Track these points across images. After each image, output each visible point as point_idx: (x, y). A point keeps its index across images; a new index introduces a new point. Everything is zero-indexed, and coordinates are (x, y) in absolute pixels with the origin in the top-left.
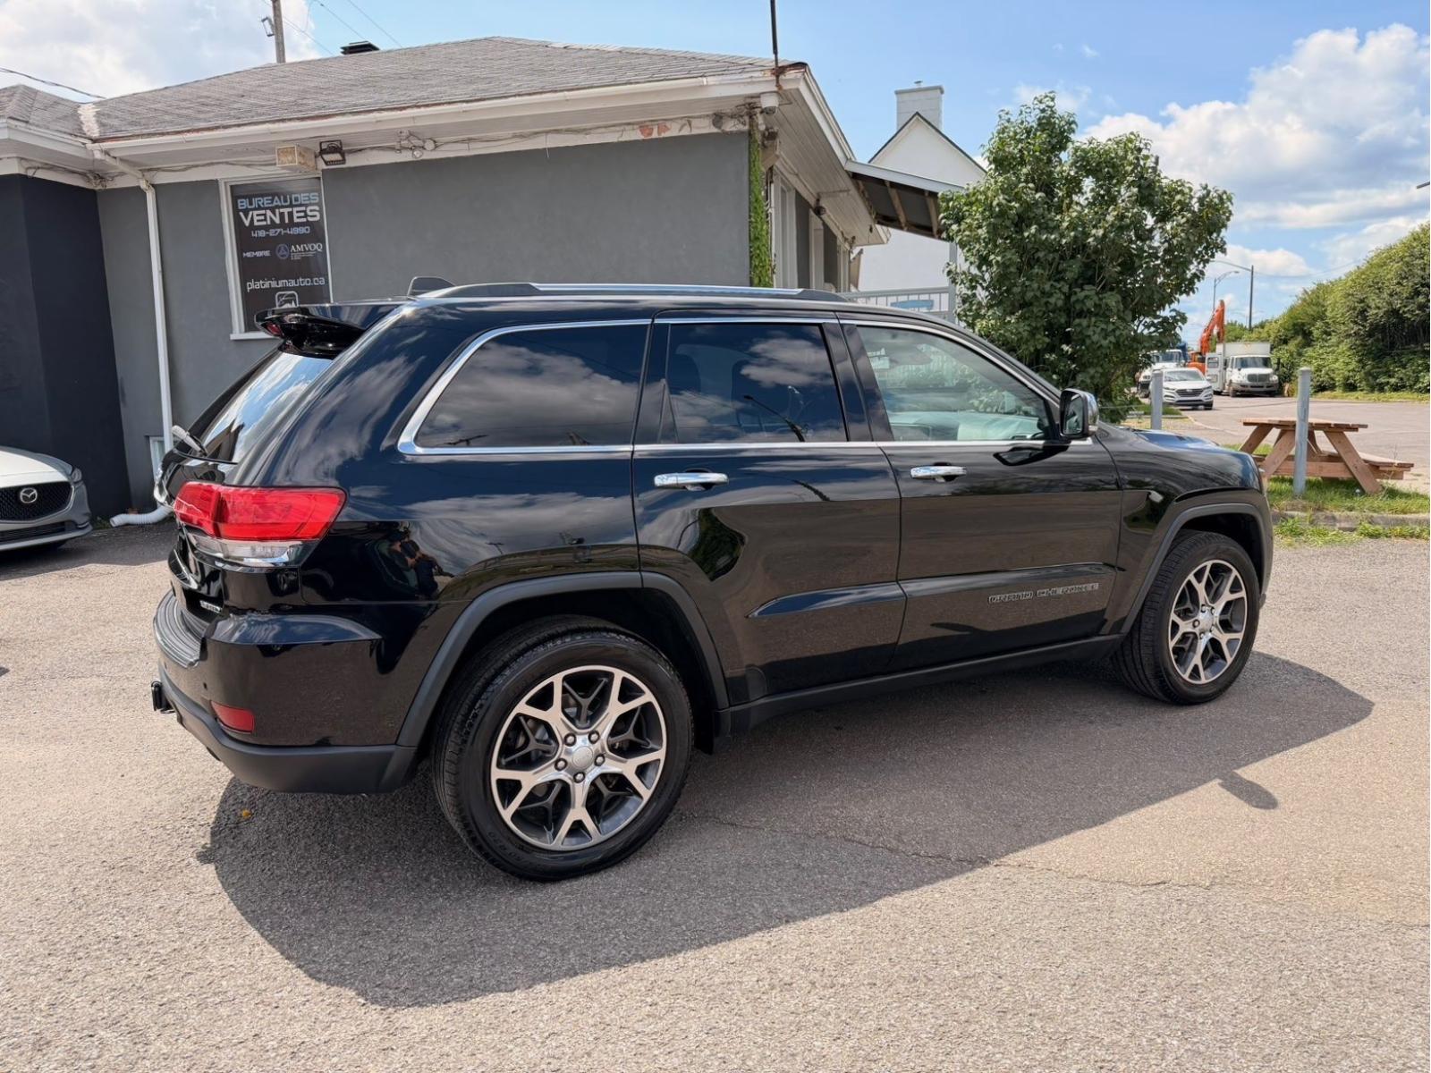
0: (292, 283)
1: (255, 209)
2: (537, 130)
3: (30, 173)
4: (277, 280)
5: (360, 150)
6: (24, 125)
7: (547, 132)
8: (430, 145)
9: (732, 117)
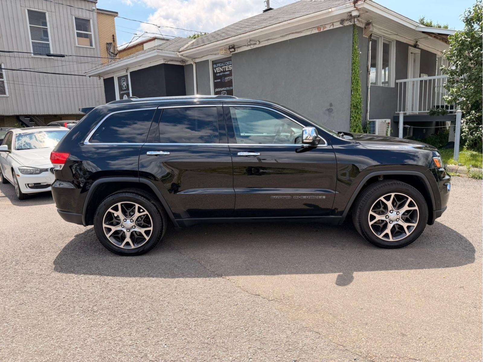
0: (225, 89)
1: (217, 67)
2: (286, 34)
3: (166, 63)
4: (222, 88)
5: (241, 47)
6: (161, 51)
7: (289, 34)
8: (258, 43)
9: (347, 20)
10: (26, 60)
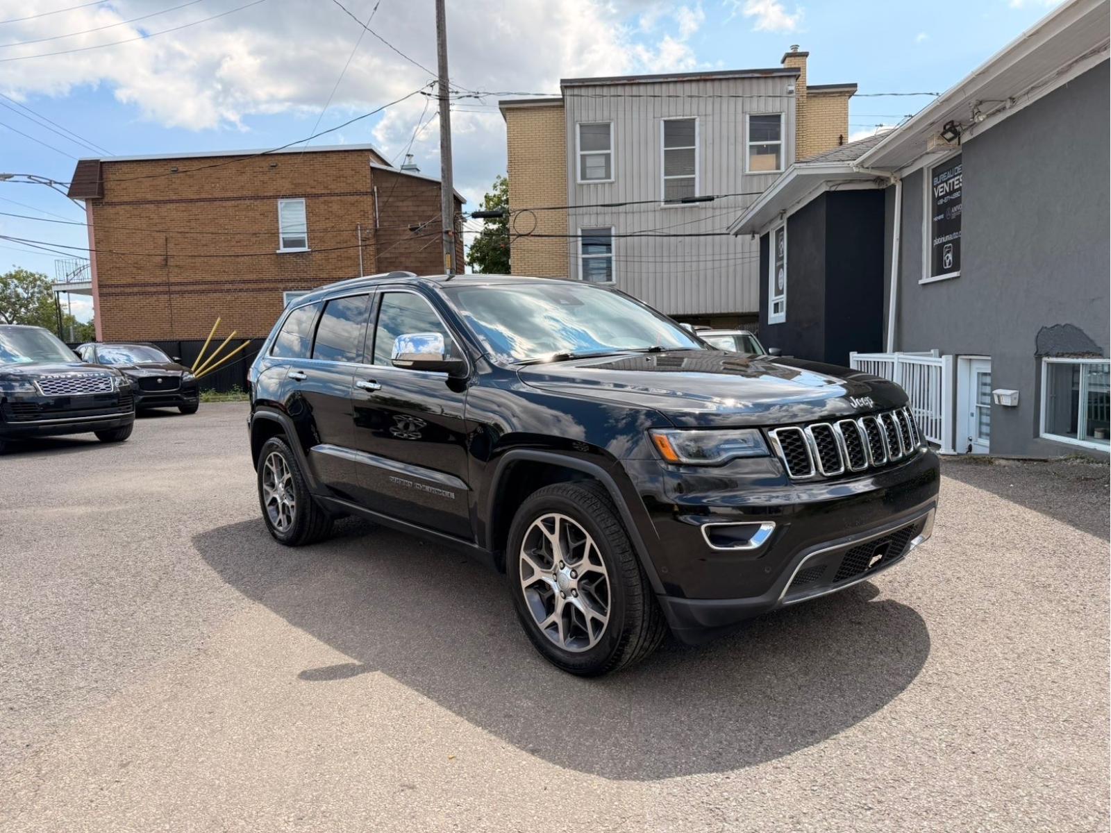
0: (950, 237)
1: (940, 184)
3: (833, 189)
4: (945, 236)
10: (651, 215)
